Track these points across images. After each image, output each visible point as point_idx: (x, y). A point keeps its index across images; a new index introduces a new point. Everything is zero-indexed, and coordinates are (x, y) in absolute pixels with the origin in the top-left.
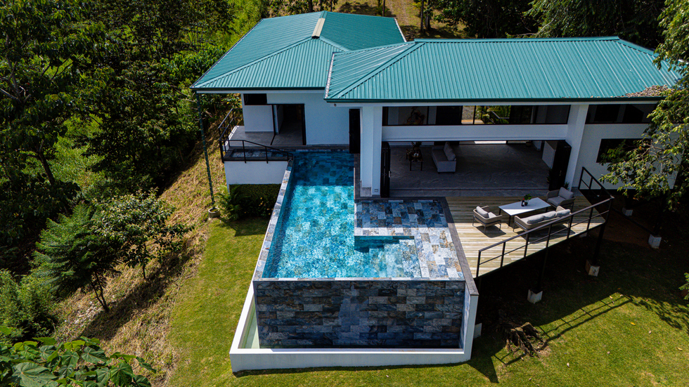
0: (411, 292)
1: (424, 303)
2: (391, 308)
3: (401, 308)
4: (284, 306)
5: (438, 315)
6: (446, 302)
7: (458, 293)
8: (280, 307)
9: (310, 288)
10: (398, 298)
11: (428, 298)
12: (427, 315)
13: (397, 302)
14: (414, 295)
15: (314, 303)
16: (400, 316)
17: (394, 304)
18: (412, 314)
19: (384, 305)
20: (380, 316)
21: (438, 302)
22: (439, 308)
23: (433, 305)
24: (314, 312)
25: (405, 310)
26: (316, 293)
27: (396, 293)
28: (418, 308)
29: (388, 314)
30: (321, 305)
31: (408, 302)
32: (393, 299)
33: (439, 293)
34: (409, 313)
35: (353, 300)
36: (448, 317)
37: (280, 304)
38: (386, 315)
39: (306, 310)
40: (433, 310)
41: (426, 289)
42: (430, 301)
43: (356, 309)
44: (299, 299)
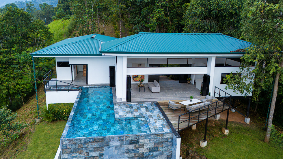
0: (147, 141)
1: (153, 147)
2: (136, 151)
3: (141, 150)
4: (78, 154)
5: (160, 153)
6: (164, 145)
7: (170, 140)
8: (75, 155)
9: (93, 142)
10: (140, 145)
11: (155, 144)
12: (155, 153)
13: (140, 147)
14: (148, 142)
15: (95, 151)
16: (141, 155)
17: (138, 148)
18: (147, 154)
19: (133, 150)
20: (131, 156)
21: (160, 146)
22: (160, 149)
23: (157, 148)
24: (95, 157)
25: (143, 151)
26: (96, 145)
27: (138, 142)
28: (151, 150)
29: (135, 155)
30: (99, 152)
31: (145, 147)
32: (137, 146)
33: (160, 140)
34: (146, 153)
35: (116, 147)
36: (165, 154)
37: (76, 153)
38: (133, 155)
39: (90, 156)
40: (158, 151)
41: (154, 139)
42: (156, 146)
43: (118, 153)
44: (87, 149)
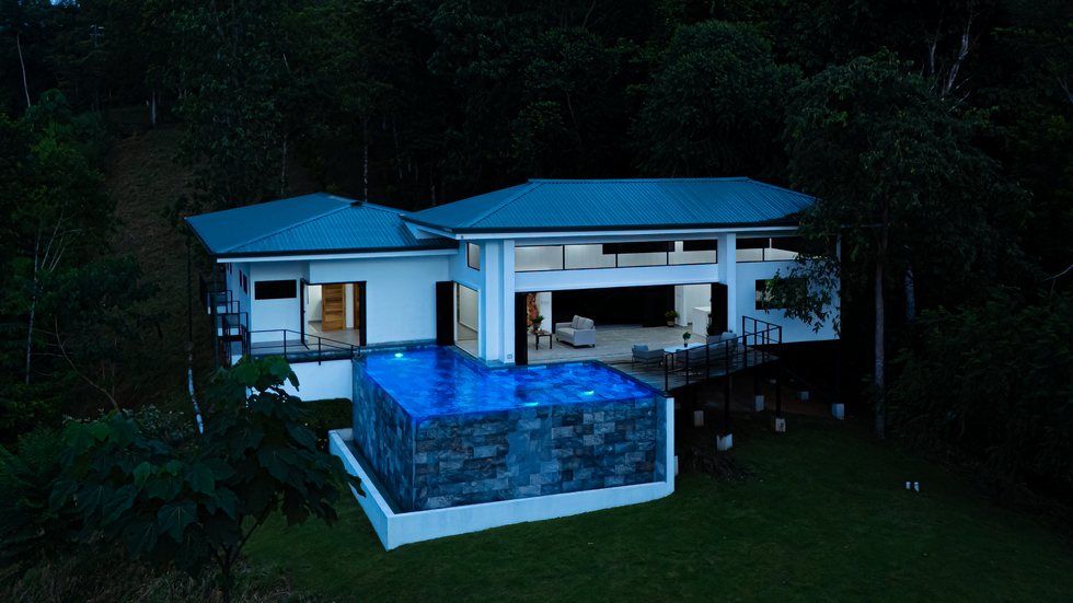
0: (599, 417)
1: (613, 430)
2: (577, 442)
3: (589, 440)
4: (449, 452)
5: (629, 446)
6: (638, 427)
7: (649, 413)
8: (444, 456)
9: (483, 422)
10: (585, 427)
11: (618, 423)
12: (618, 447)
13: (584, 433)
14: (602, 420)
15: (486, 444)
16: (587, 453)
17: (580, 436)
18: (601, 449)
19: (569, 439)
20: (565, 456)
21: (629, 427)
22: (630, 436)
23: (623, 433)
24: (485, 458)
25: (593, 443)
26: (490, 429)
27: (581, 420)
28: (609, 439)
29: (574, 452)
30: (495, 447)
31: (596, 432)
32: (579, 429)
33: (629, 415)
34: (598, 447)
35: (534, 434)
36: (641, 448)
37: (446, 449)
38: (571, 453)
39: (476, 456)
40: (624, 440)
41: (615, 410)
42: (621, 427)
43: (537, 448)
44: (469, 440)
